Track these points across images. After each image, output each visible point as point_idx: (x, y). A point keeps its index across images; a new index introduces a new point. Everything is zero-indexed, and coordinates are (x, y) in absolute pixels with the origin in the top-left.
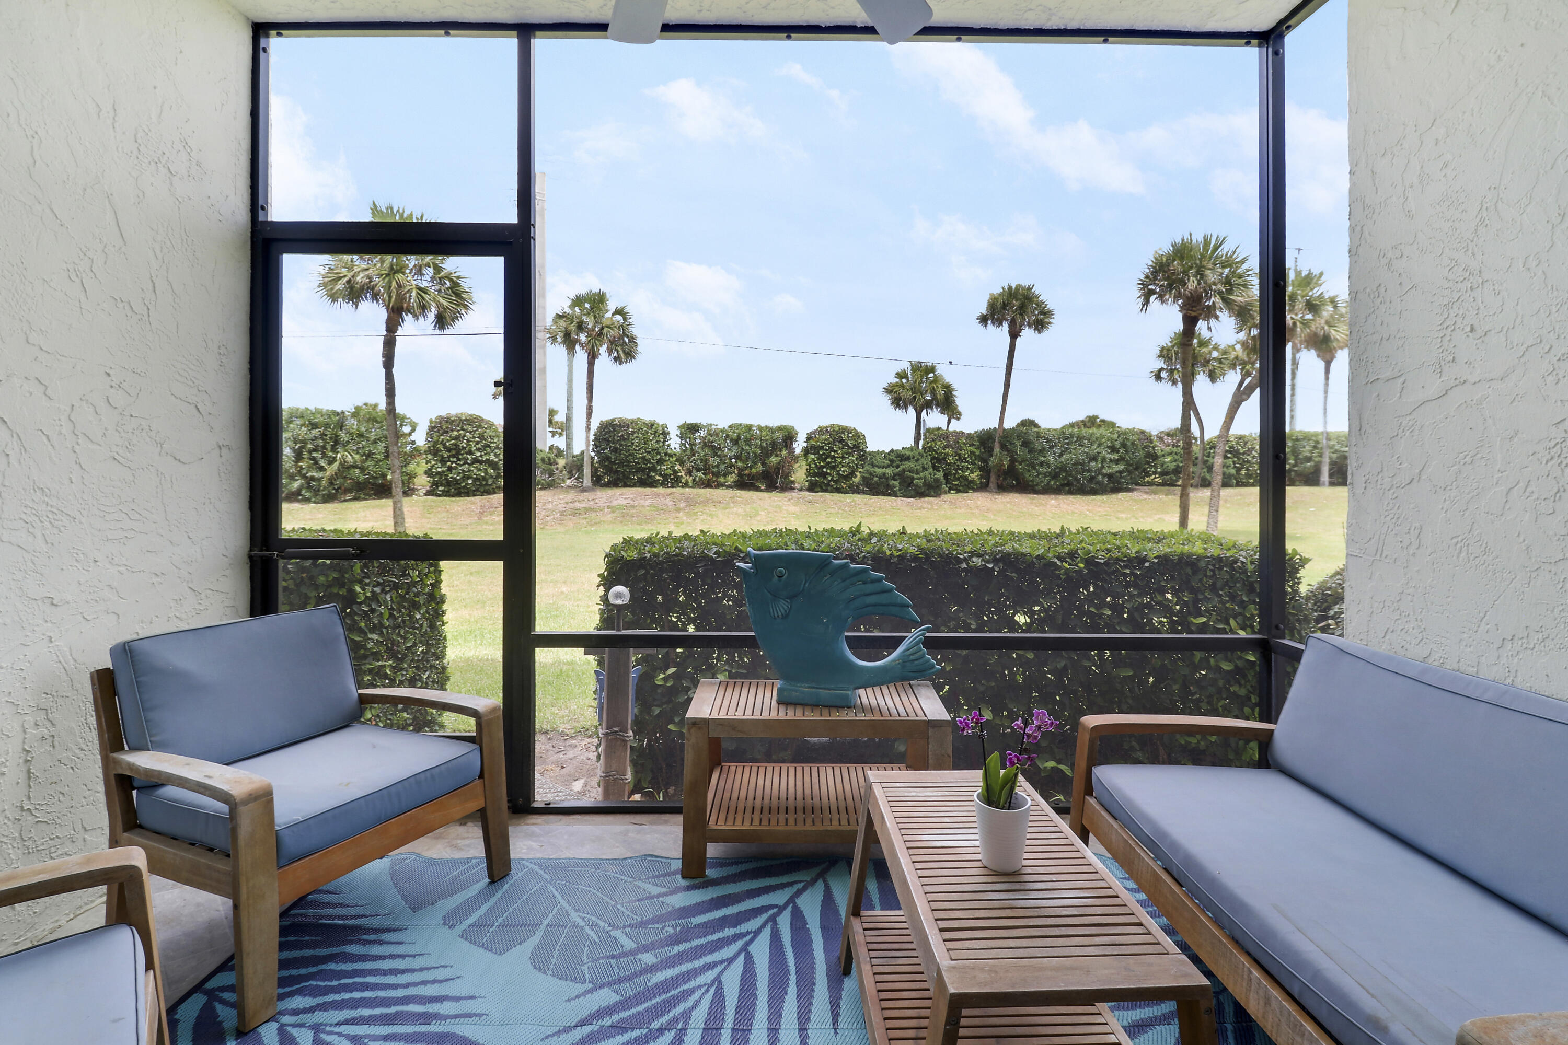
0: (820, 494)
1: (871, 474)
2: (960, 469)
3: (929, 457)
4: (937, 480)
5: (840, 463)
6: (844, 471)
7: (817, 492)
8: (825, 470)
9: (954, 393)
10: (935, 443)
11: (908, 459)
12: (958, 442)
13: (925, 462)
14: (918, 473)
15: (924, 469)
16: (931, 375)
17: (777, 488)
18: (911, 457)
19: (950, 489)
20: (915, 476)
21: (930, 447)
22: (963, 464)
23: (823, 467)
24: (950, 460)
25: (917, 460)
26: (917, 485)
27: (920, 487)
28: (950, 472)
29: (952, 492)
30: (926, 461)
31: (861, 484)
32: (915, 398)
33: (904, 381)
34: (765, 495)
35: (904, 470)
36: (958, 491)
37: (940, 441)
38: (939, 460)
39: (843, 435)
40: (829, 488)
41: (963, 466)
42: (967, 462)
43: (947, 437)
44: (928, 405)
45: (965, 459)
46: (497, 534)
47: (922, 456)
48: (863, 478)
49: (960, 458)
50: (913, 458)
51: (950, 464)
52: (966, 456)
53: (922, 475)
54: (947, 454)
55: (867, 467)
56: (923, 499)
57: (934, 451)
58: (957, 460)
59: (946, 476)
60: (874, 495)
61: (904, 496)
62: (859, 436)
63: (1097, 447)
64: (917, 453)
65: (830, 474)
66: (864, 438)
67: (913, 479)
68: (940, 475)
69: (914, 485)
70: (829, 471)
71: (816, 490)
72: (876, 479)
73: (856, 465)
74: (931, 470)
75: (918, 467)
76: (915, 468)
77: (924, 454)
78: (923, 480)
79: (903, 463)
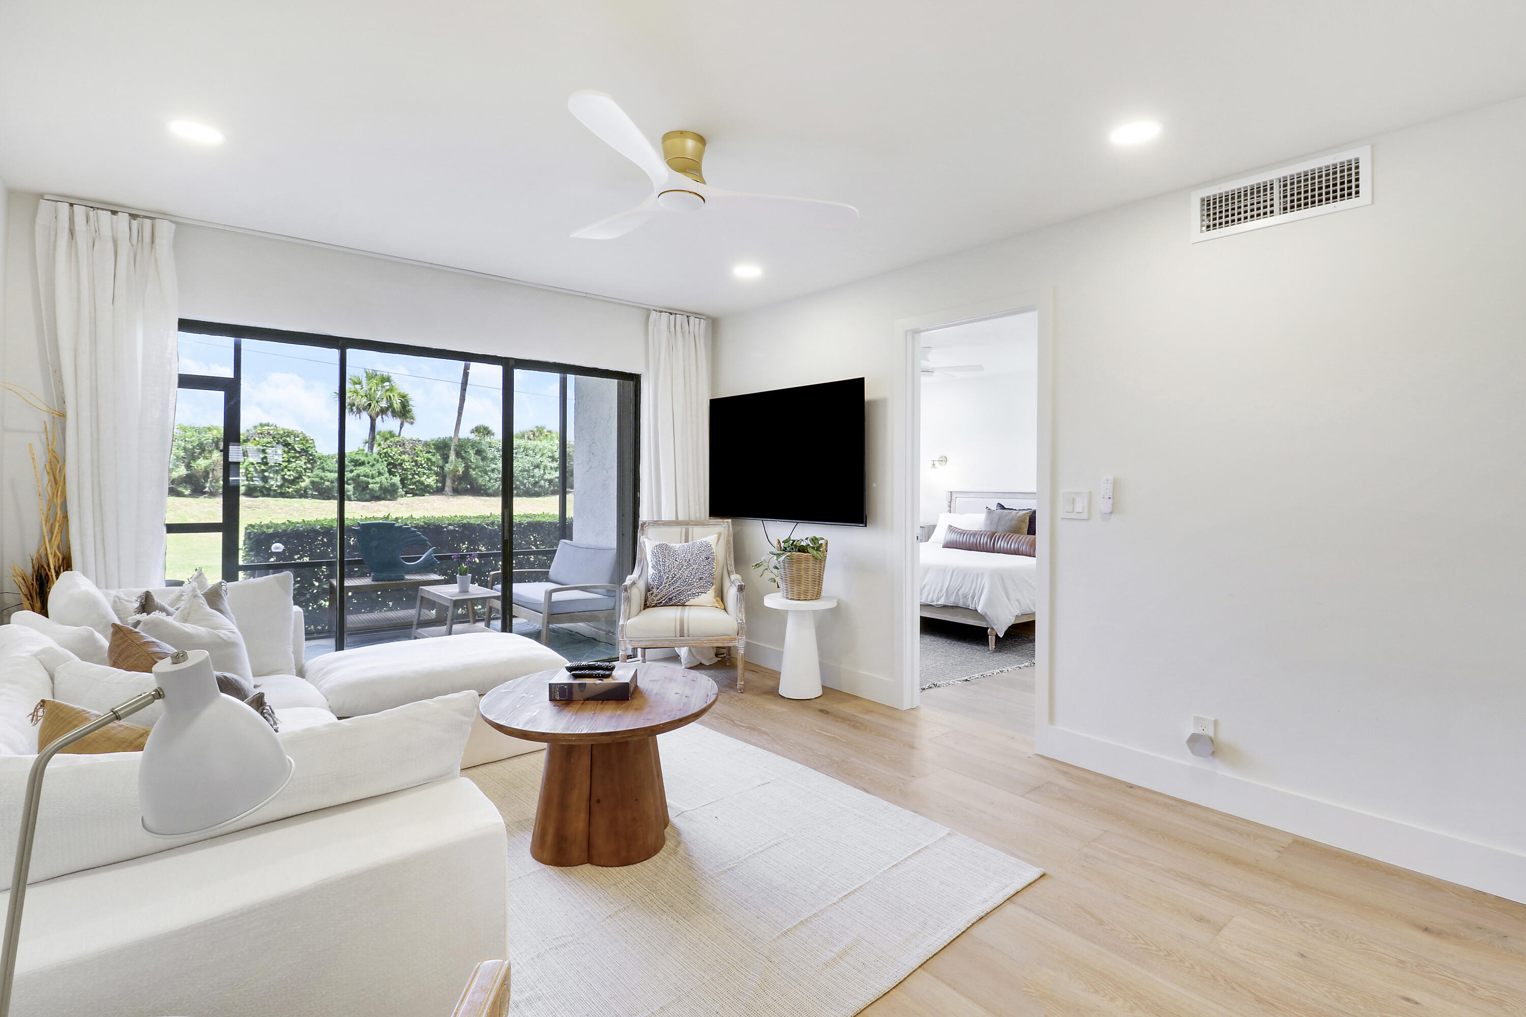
0: (260, 499)
1: (321, 478)
2: (416, 474)
3: (385, 463)
4: (393, 485)
5: (286, 467)
6: (290, 476)
7: (257, 497)
8: (266, 474)
9: (410, 403)
10: (391, 450)
11: (363, 464)
12: (415, 449)
13: (381, 468)
14: (373, 478)
15: (380, 474)
16: (387, 384)
17: (205, 493)
18: (366, 462)
19: (407, 493)
20: (370, 480)
21: (385, 453)
22: (419, 470)
23: (264, 471)
24: (407, 465)
25: (373, 465)
26: (372, 490)
27: (376, 492)
28: (407, 477)
29: (408, 495)
30: (383, 467)
31: (310, 489)
32: (370, 405)
33: (358, 387)
34: (190, 500)
35: (358, 476)
36: (415, 495)
37: (396, 447)
38: (395, 466)
39: (288, 439)
40: (272, 493)
41: (419, 472)
42: (424, 468)
43: (404, 444)
44: (383, 411)
45: (421, 465)
46: (220, 520)
47: (378, 462)
48: (313, 483)
49: (416, 464)
50: (369, 463)
51: (406, 470)
52: (423, 462)
53: (378, 479)
54: (404, 461)
55: (317, 472)
56: (379, 502)
57: (390, 456)
58: (413, 466)
59: (402, 481)
60: (324, 499)
61: (358, 500)
62: (307, 441)
63: (540, 457)
64: (372, 459)
65: (272, 478)
66: (313, 443)
67: (368, 483)
68: (397, 480)
69: (370, 489)
70: (271, 475)
71: (255, 494)
72: (327, 483)
73: (305, 469)
74: (387, 475)
75: (374, 472)
76: (371, 473)
77: (380, 460)
78: (379, 485)
79: (358, 468)
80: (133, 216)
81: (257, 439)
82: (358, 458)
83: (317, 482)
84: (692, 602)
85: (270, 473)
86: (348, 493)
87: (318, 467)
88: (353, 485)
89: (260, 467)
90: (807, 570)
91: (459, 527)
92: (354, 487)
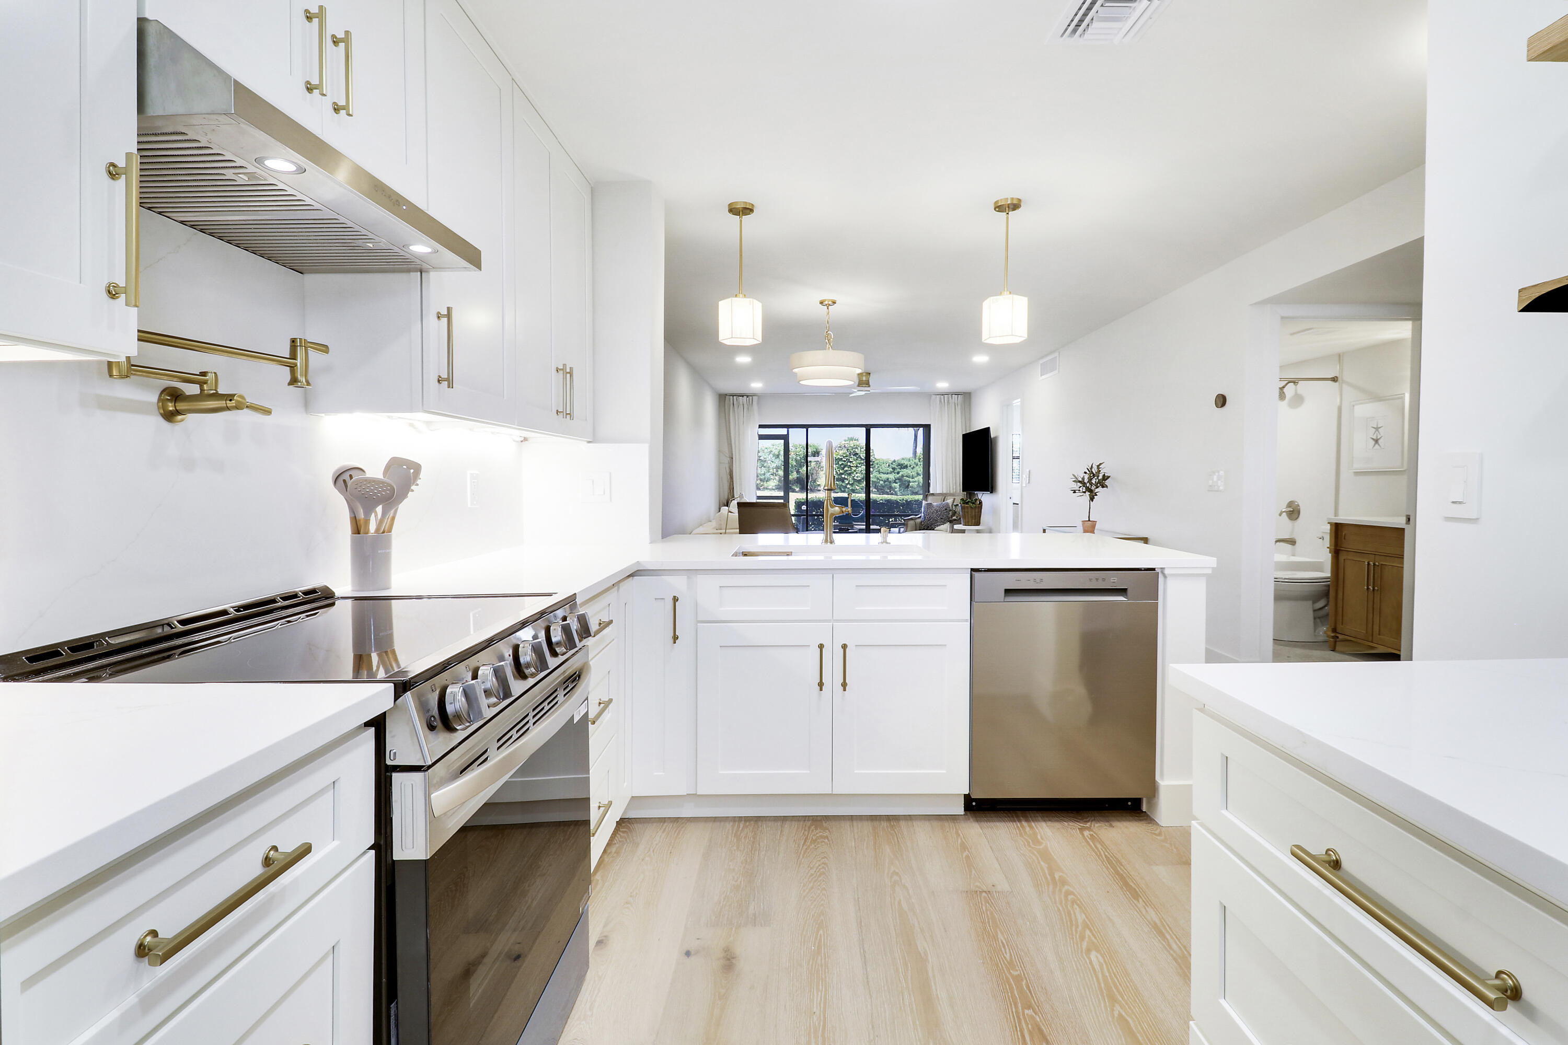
1: (878, 479)
5: (855, 471)
6: (857, 477)
11: (906, 467)
18: (909, 466)
20: (911, 480)
23: (842, 474)
26: (912, 487)
35: (903, 476)
39: (856, 450)
40: (846, 490)
50: (910, 466)
53: (916, 479)
65: (847, 479)
67: (909, 482)
70: (846, 477)
72: (881, 482)
75: (913, 473)
76: (911, 474)
77: (919, 463)
78: (917, 483)
79: (902, 470)
80: (747, 396)
81: (838, 451)
82: (903, 463)
83: (875, 482)
84: (937, 528)
85: (845, 475)
86: (896, 490)
87: (876, 470)
88: (899, 484)
89: (839, 471)
90: (968, 512)
91: (885, 501)
92: (899, 485)
